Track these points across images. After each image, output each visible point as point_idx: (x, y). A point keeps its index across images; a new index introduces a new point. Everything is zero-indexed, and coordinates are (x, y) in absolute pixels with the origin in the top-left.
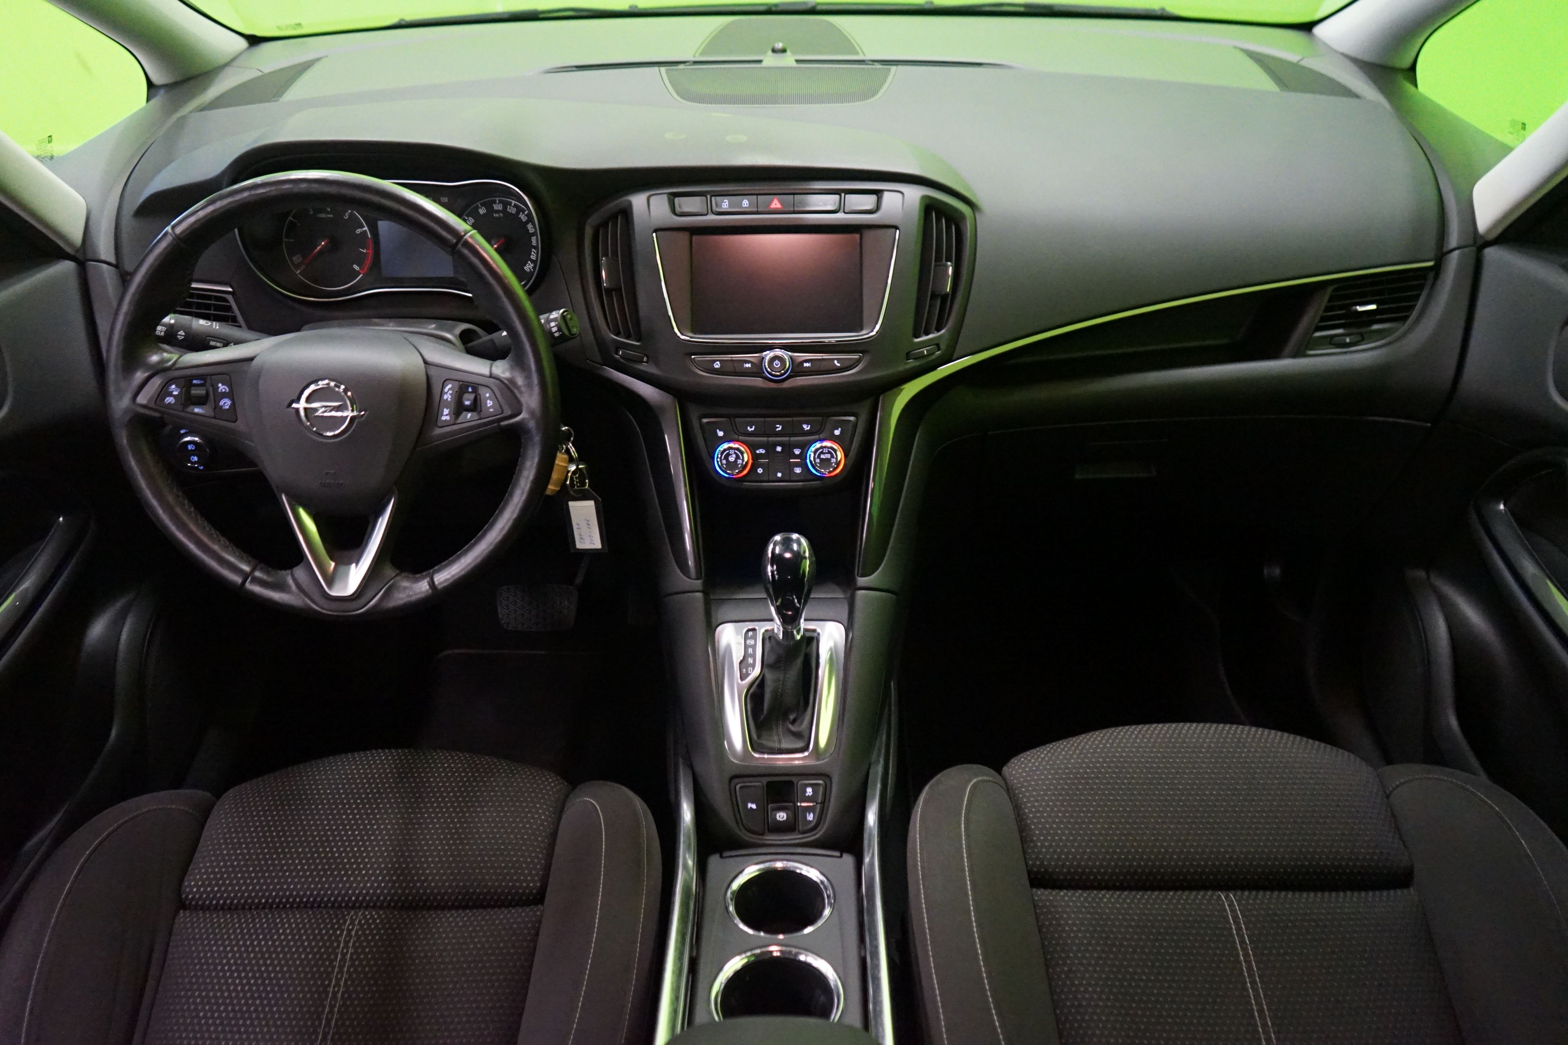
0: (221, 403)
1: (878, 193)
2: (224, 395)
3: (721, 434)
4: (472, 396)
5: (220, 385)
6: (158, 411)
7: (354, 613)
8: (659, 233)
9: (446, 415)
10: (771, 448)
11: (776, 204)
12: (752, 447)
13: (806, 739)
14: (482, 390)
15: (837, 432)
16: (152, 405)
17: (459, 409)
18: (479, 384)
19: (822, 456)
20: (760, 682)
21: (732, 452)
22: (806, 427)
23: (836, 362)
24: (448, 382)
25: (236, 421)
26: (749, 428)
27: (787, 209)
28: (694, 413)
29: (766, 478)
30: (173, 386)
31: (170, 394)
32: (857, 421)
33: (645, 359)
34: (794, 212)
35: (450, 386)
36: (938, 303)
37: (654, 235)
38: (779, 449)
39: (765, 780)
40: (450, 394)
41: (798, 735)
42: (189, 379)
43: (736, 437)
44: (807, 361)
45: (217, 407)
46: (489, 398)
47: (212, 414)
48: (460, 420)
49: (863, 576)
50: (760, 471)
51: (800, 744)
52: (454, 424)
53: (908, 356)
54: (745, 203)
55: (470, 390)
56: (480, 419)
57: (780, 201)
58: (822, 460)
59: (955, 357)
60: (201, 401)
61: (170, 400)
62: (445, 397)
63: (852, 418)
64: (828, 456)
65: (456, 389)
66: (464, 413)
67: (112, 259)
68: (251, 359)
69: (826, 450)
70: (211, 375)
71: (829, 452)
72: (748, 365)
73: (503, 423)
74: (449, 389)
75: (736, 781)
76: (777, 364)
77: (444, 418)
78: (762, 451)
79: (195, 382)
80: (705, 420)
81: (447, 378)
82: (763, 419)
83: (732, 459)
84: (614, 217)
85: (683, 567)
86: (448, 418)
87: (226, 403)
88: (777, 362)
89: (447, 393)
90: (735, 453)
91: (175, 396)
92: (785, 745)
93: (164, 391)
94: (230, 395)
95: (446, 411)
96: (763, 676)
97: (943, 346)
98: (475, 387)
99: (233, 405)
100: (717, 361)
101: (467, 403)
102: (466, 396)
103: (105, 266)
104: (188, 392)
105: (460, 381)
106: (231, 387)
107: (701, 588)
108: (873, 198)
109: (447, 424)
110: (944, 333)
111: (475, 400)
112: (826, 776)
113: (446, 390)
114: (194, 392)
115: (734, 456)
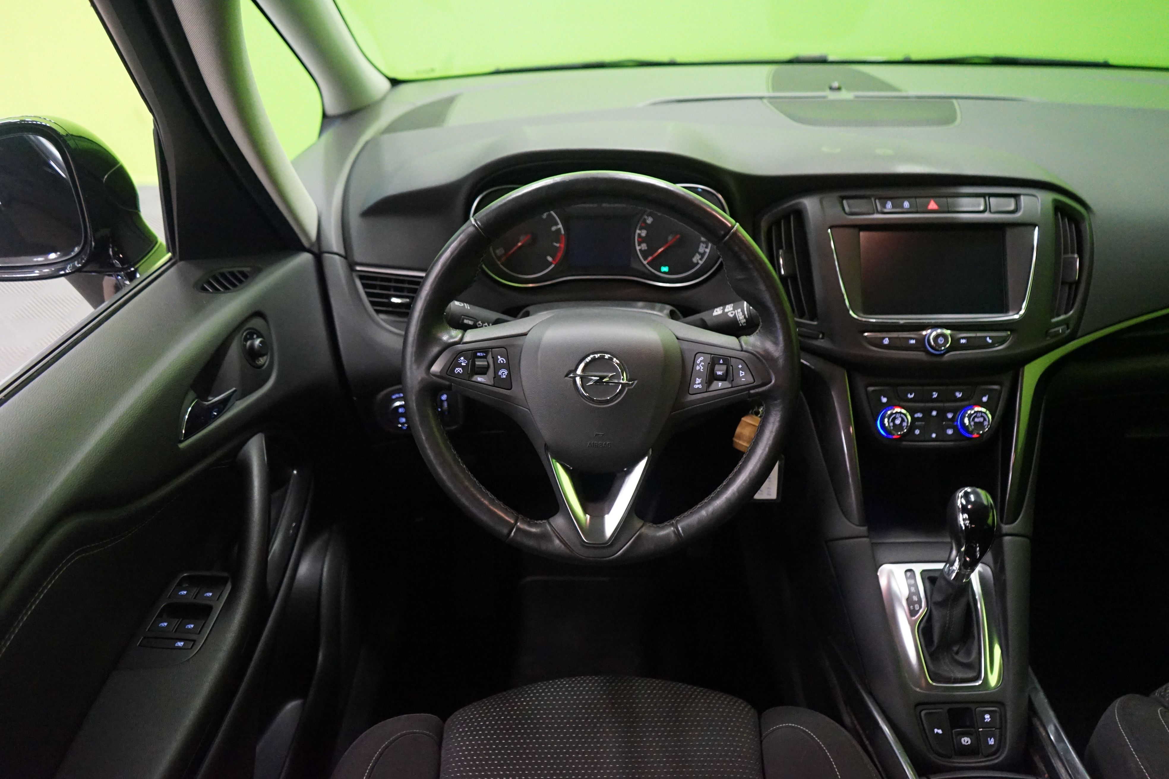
0: (500, 373)
1: (1016, 196)
2: (502, 366)
3: (884, 400)
4: (724, 367)
5: (499, 357)
6: (448, 380)
7: (607, 559)
8: (833, 229)
9: (699, 384)
10: (927, 412)
11: (933, 205)
12: (912, 412)
13: (977, 671)
14: (733, 361)
15: (985, 399)
16: (444, 375)
17: (712, 377)
18: (730, 357)
19: (976, 420)
20: (929, 618)
21: (898, 416)
22: (959, 395)
23: (988, 339)
24: (698, 354)
25: (511, 389)
26: (909, 395)
27: (942, 210)
28: (860, 381)
29: (922, 438)
30: (462, 358)
31: (460, 365)
32: (1002, 389)
33: (821, 336)
34: (949, 212)
35: (702, 358)
36: (1067, 288)
37: (829, 231)
38: (934, 413)
39: (947, 707)
40: (702, 365)
41: (968, 666)
42: (475, 351)
43: (897, 403)
44: (963, 338)
45: (496, 376)
46: (742, 369)
47: (492, 383)
48: (711, 389)
49: (1006, 524)
50: (917, 432)
51: (971, 674)
52: (706, 392)
53: (1047, 334)
54: (906, 204)
55: (721, 362)
56: (732, 387)
57: (936, 203)
58: (976, 423)
59: (1079, 334)
60: (483, 371)
61: (459, 370)
62: (698, 368)
63: (996, 387)
64: (981, 420)
65: (709, 360)
66: (715, 382)
67: (342, 252)
68: (525, 334)
69: (979, 415)
70: (492, 348)
71: (982, 416)
72: (913, 342)
73: (752, 392)
74: (701, 361)
75: (920, 708)
76: (941, 341)
77: (696, 386)
78: (919, 415)
79: (479, 354)
80: (871, 389)
81: (698, 352)
82: (920, 388)
83: (898, 422)
84: (786, 217)
85: (846, 514)
86: (700, 386)
87: (503, 373)
88: (941, 338)
89: (699, 365)
90: (900, 417)
91: (463, 367)
92: (960, 675)
93: (453, 363)
94: (507, 366)
95: (698, 381)
96: (931, 611)
97: (1071, 326)
98: (727, 360)
99: (509, 375)
100: (887, 337)
101: (719, 373)
102: (717, 367)
103: (337, 257)
104: (474, 364)
105: (711, 354)
106: (508, 360)
107: (866, 534)
108: (1012, 201)
109: (699, 392)
110: (1072, 315)
111: (727, 370)
112: (1001, 704)
113: (698, 362)
114: (478, 363)
115: (900, 419)
